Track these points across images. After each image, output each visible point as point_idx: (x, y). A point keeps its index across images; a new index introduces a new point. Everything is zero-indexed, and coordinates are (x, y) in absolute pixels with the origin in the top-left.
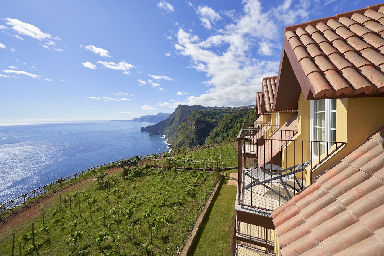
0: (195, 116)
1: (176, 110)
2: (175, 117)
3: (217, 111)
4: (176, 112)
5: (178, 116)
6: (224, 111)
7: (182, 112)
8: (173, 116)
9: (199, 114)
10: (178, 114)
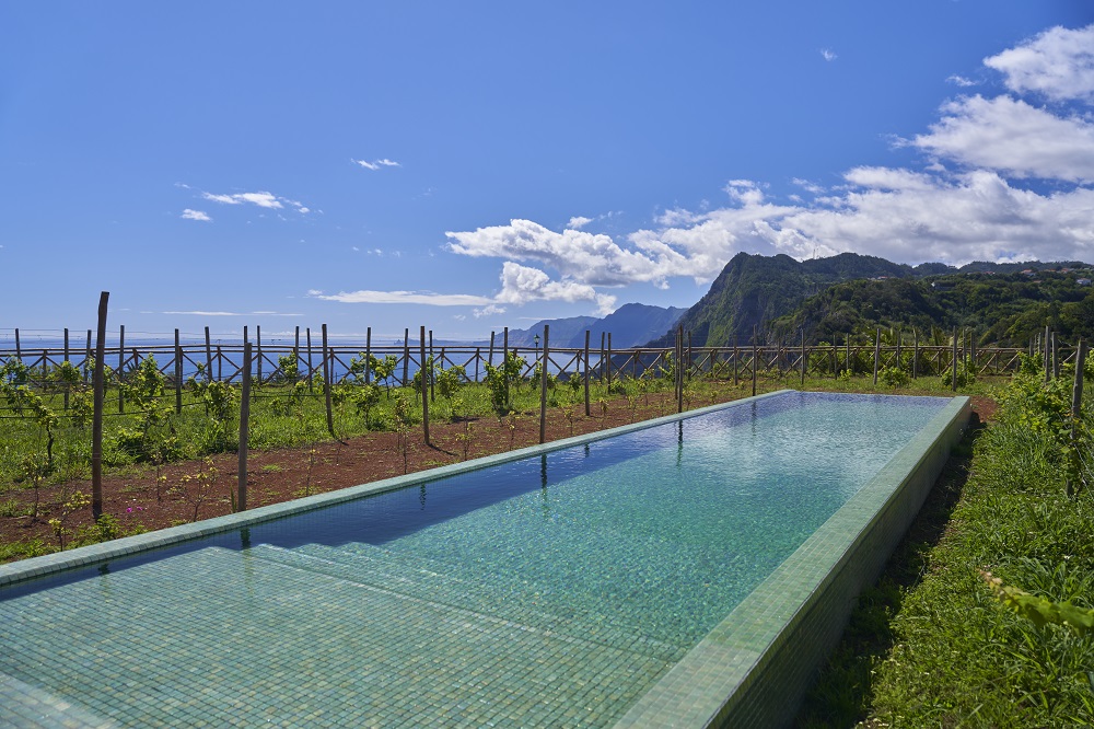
0: (818, 319)
1: (716, 287)
2: (706, 326)
3: (979, 286)
4: (716, 296)
5: (725, 324)
6: (1028, 284)
7: (751, 297)
8: (700, 322)
9: (843, 303)
10: (726, 307)
